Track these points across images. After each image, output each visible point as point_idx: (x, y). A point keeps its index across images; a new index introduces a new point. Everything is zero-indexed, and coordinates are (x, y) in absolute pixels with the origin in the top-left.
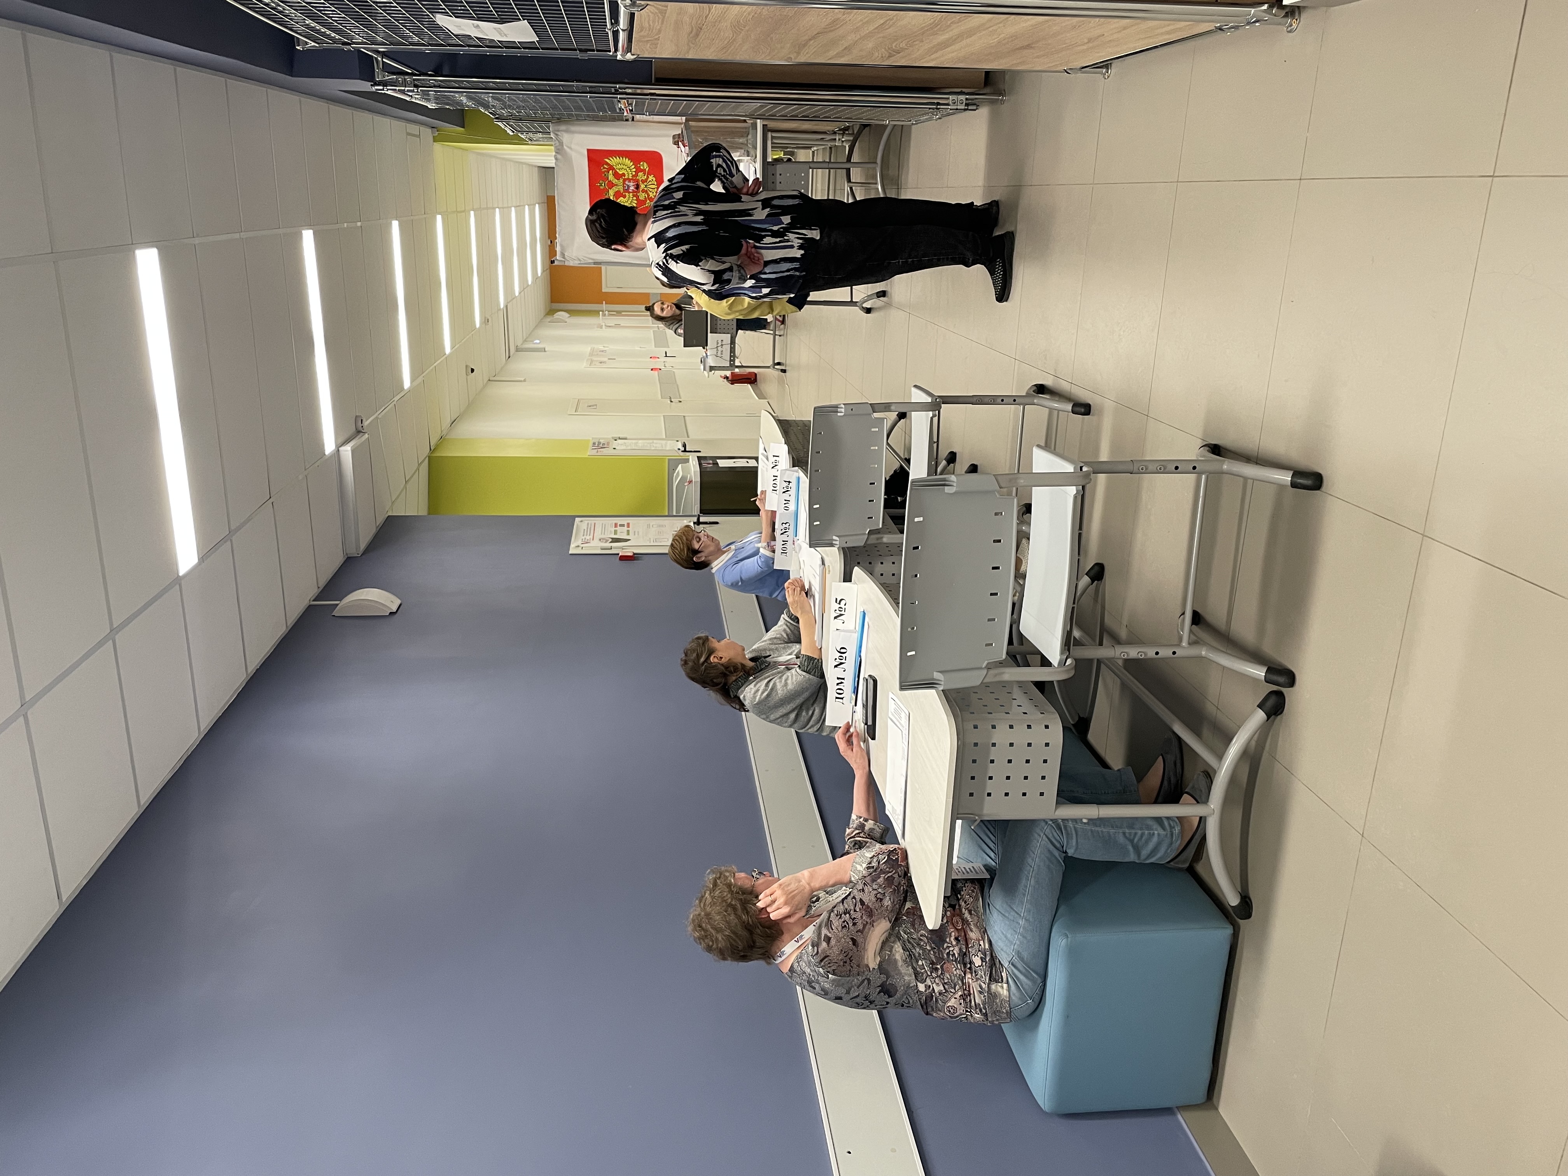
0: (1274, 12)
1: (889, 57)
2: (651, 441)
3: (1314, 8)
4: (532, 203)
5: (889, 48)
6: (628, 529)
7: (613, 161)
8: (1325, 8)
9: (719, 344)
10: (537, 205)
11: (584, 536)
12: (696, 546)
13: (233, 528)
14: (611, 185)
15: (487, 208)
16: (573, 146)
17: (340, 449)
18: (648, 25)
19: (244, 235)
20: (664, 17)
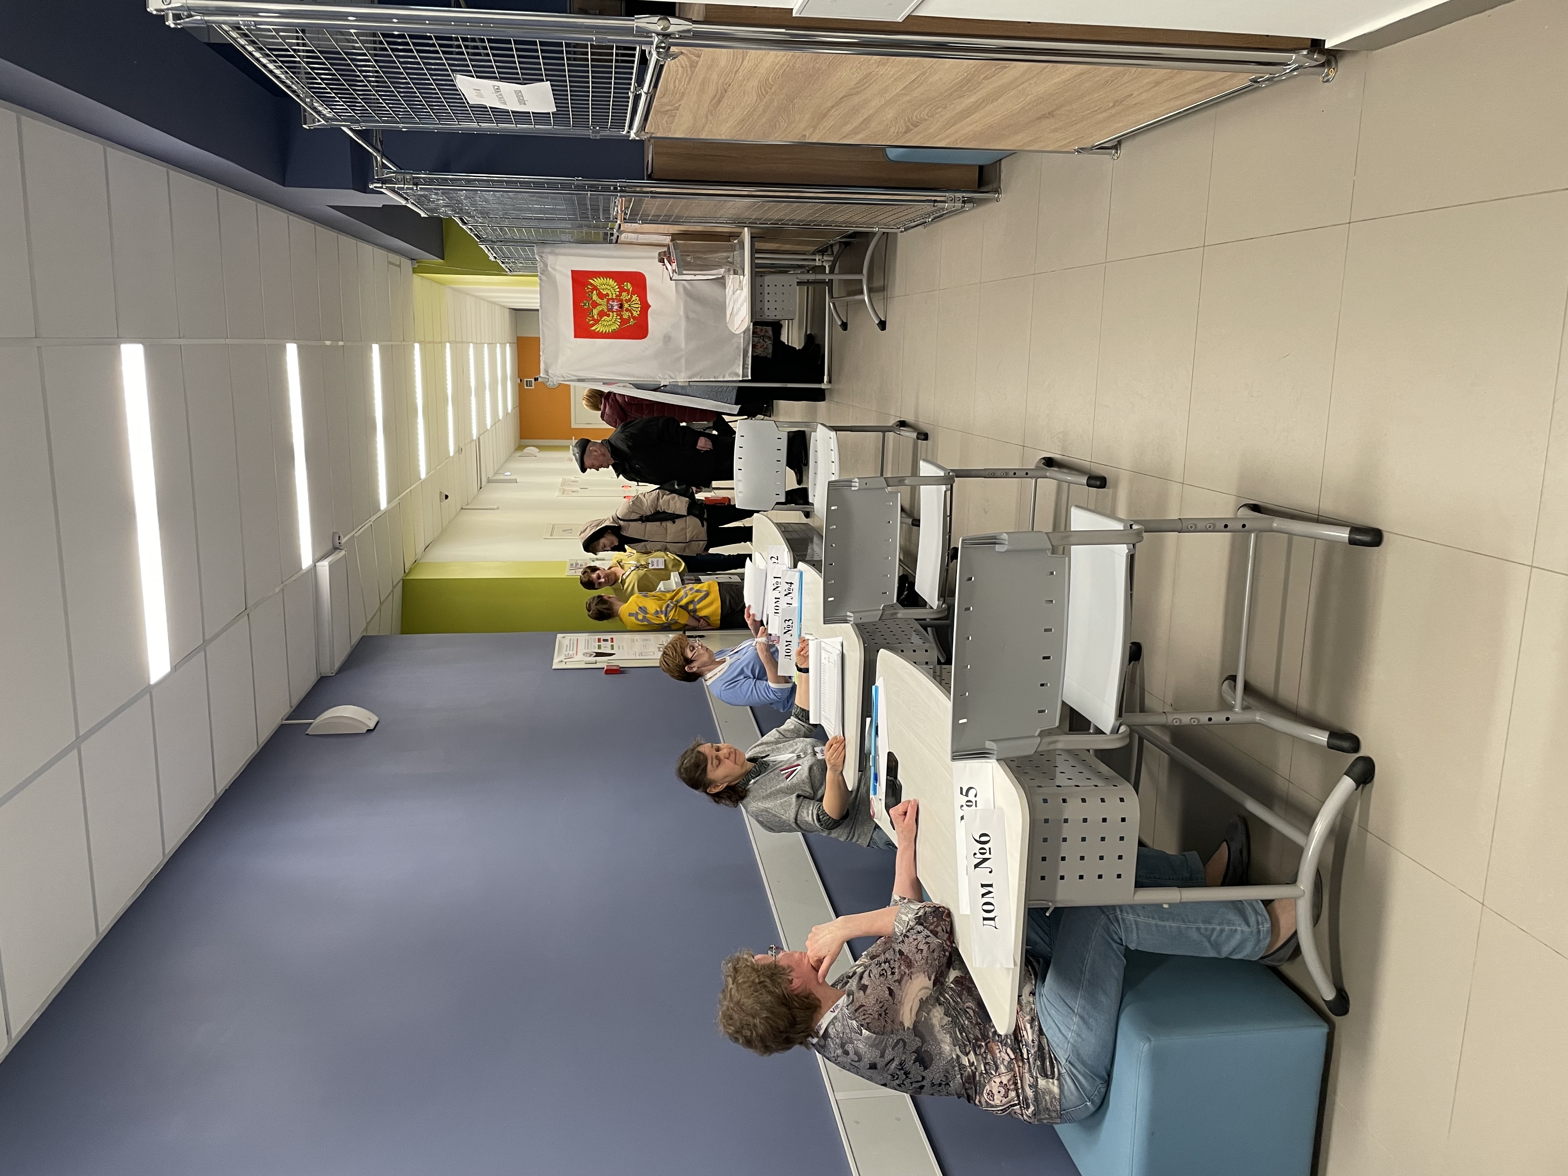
0: (1315, 57)
1: (906, 132)
3: (1353, 52)
4: (503, 342)
5: (909, 120)
6: (612, 644)
7: (597, 282)
8: (1366, 52)
10: (508, 345)
11: (566, 651)
12: (689, 655)
13: (207, 638)
14: (595, 305)
15: (462, 342)
16: (558, 267)
17: (318, 564)
18: (672, 87)
19: (230, 341)
20: (693, 73)
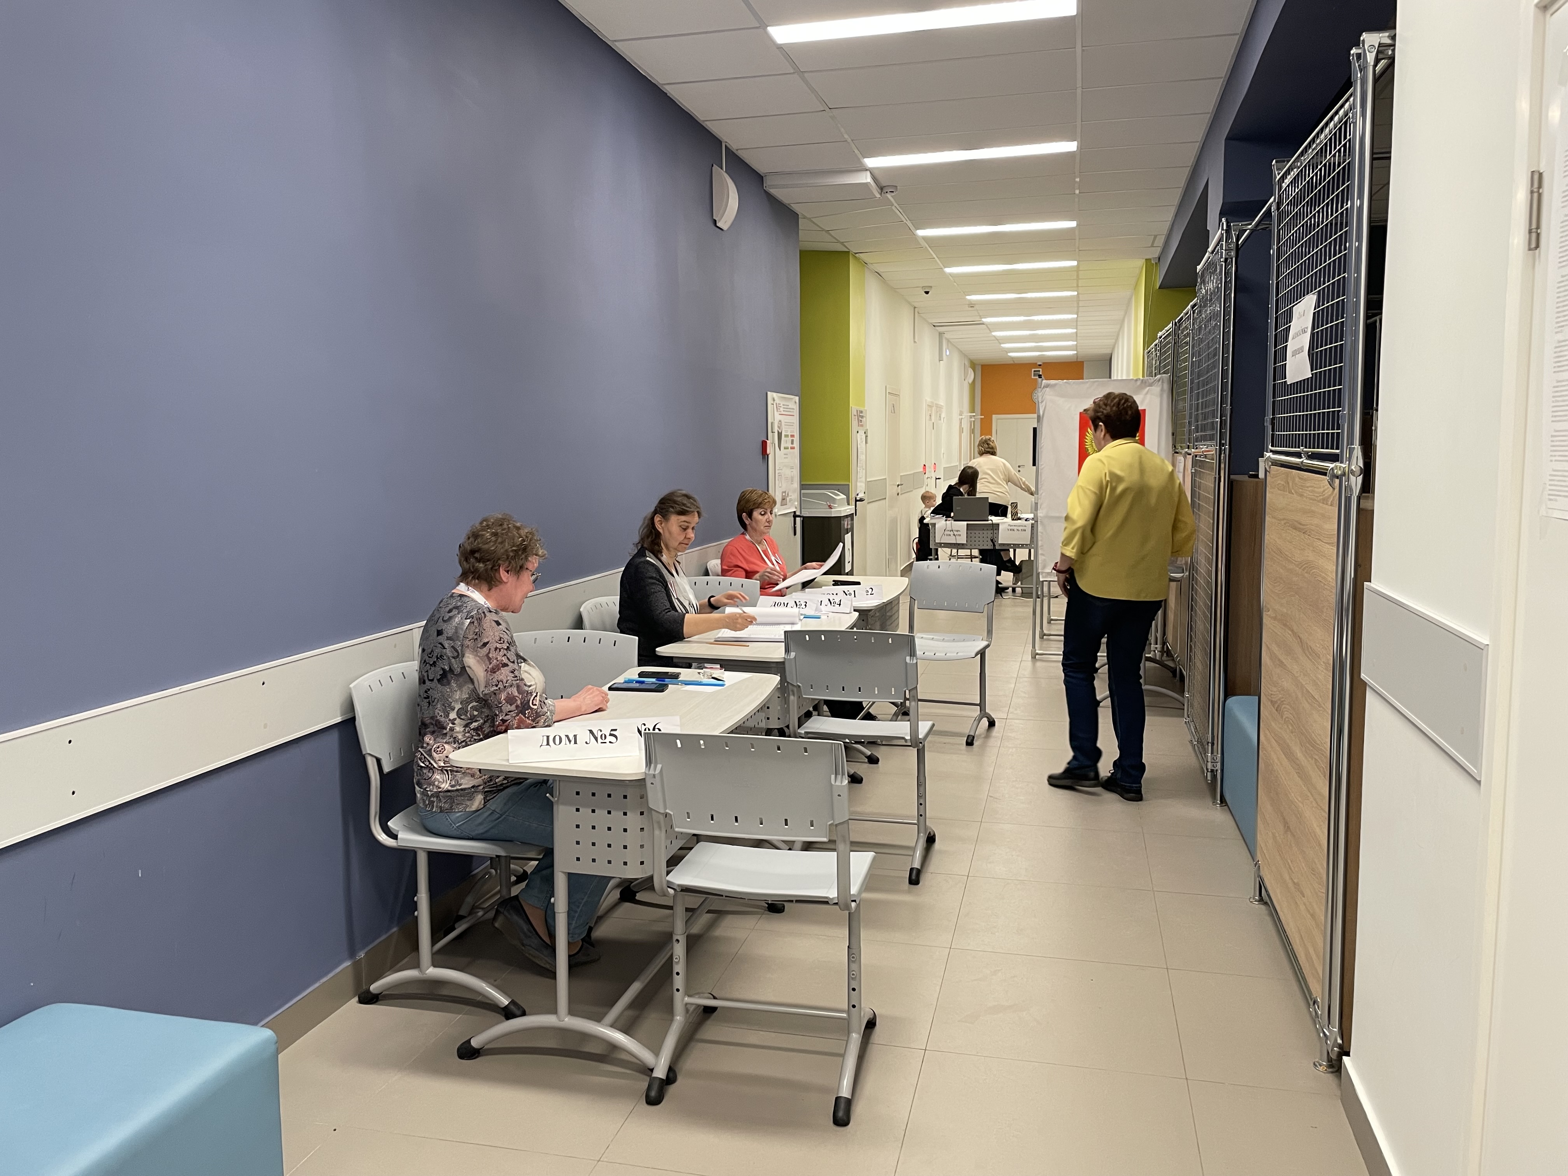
0: (1335, 1049)
1: (1272, 702)
2: (864, 467)
3: (1340, 1085)
4: (1078, 347)
5: (1282, 702)
6: (790, 448)
8: (1340, 1095)
9: (956, 533)
10: (1076, 352)
11: (783, 405)
13: (806, 75)
15: (1078, 307)
16: (1148, 396)
17: (868, 173)
18: (1308, 485)
19: (1079, 91)
20: (1319, 501)
